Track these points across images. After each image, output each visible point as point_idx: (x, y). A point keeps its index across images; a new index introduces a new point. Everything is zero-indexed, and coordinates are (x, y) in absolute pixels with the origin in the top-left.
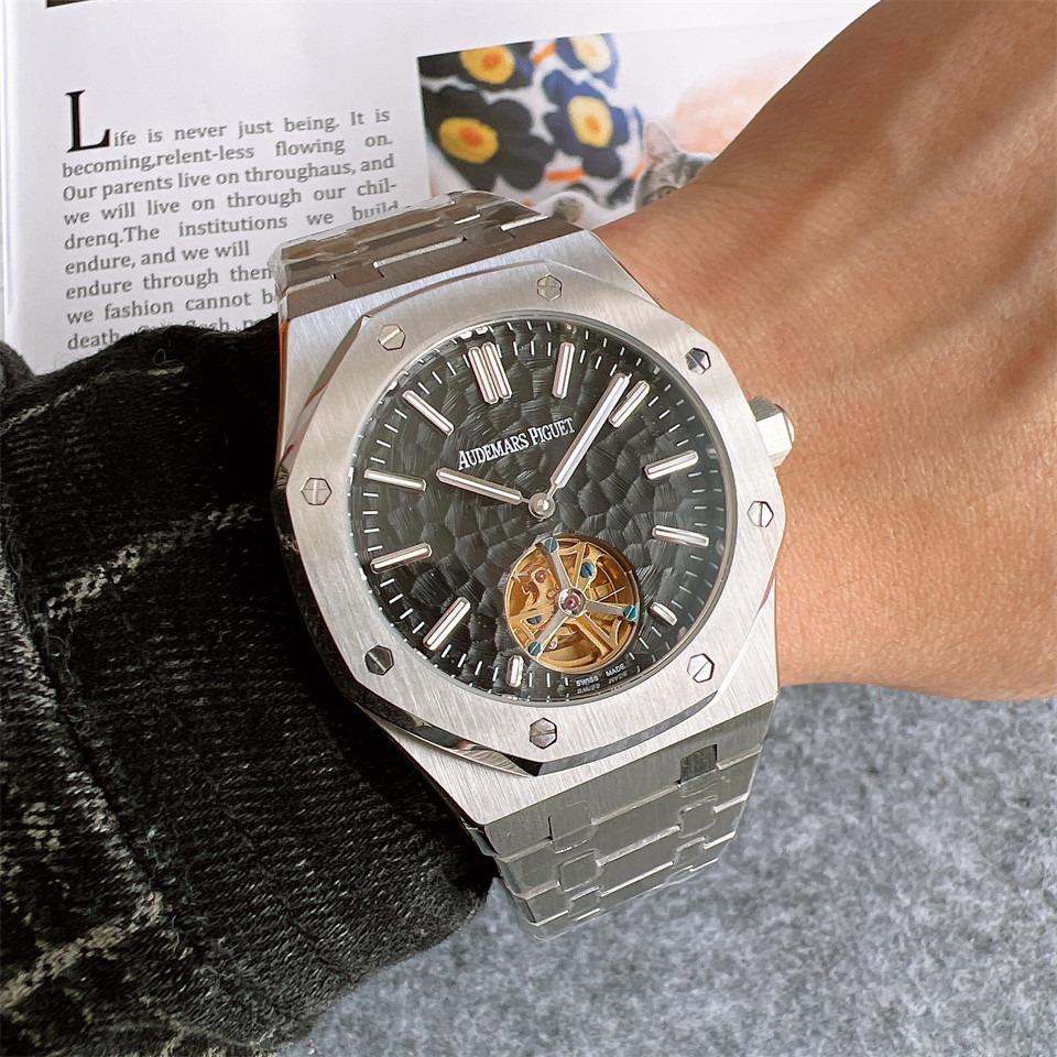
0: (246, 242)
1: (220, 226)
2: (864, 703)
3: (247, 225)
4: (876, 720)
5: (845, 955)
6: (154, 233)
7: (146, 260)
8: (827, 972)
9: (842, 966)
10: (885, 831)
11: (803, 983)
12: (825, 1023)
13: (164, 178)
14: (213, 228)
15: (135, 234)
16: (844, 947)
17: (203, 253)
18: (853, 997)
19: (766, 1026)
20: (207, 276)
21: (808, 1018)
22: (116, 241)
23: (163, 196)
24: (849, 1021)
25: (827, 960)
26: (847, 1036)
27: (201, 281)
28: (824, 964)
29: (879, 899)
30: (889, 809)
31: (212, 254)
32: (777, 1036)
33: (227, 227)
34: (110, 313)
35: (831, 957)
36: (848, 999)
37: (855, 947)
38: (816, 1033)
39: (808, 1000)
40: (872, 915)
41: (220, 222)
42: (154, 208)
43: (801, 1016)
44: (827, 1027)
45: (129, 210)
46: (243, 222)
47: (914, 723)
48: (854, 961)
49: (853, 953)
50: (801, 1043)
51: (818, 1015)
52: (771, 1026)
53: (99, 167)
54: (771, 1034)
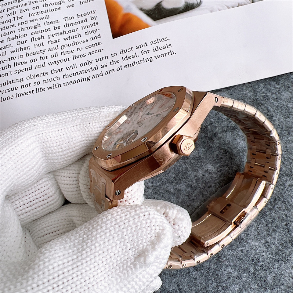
0: (49, 15)
1: (41, 13)
2: (269, 114)
3: (49, 11)
4: (274, 118)
5: (279, 200)
6: (21, 17)
7: (19, 24)
8: (274, 207)
9: (279, 204)
10: (285, 155)
11: (265, 212)
12: (277, 227)
13: (24, 3)
14: (39, 13)
15: (16, 18)
16: (278, 197)
17: (36, 20)
18: (286, 215)
19: (253, 231)
20: (37, 26)
21: (270, 225)
22: (11, 21)
23: (24, 8)
24: (286, 225)
25: (273, 203)
26: (287, 230)
27: (35, 27)
28: (272, 205)
29: (288, 179)
30: (286, 147)
31: (39, 20)
32: (259, 234)
33: (43, 12)
34: (9, 40)
35: (274, 202)
36: (284, 216)
37: (283, 196)
38: (274, 230)
39: (268, 218)
40: (287, 184)
41: (41, 11)
42: (21, 11)
43: (267, 225)
44: (278, 228)
45: (15, 13)
46: (47, 10)
47: (289, 117)
48: (284, 202)
49: (282, 199)
50: (269, 235)
51: (273, 224)
52: (255, 230)
53: (6, 4)
54: (256, 233)
